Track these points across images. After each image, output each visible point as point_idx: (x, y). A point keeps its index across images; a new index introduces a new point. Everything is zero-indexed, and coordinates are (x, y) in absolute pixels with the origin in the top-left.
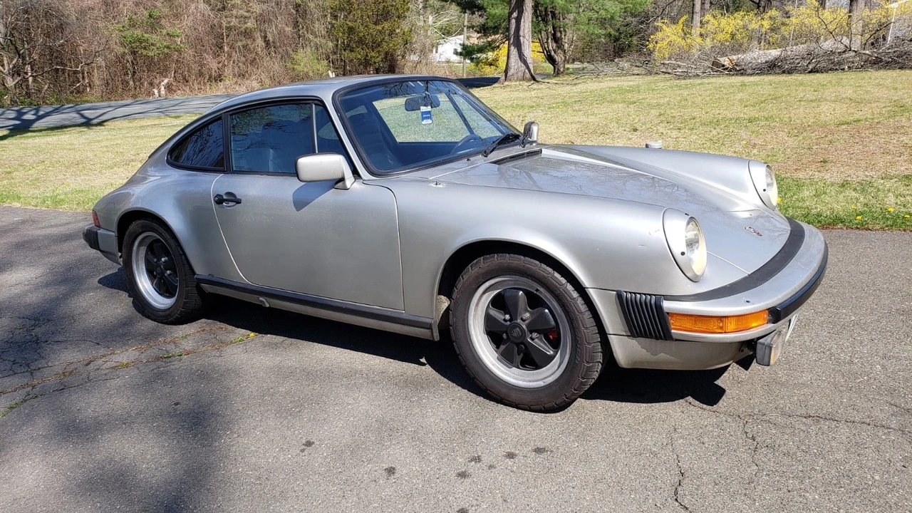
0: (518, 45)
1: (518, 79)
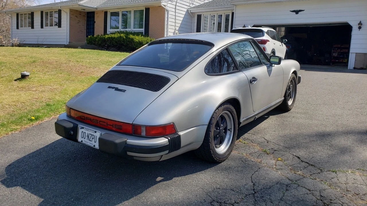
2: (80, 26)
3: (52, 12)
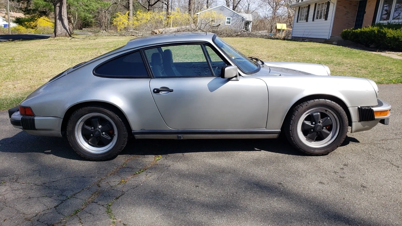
2: (348, 17)
3: (323, 3)
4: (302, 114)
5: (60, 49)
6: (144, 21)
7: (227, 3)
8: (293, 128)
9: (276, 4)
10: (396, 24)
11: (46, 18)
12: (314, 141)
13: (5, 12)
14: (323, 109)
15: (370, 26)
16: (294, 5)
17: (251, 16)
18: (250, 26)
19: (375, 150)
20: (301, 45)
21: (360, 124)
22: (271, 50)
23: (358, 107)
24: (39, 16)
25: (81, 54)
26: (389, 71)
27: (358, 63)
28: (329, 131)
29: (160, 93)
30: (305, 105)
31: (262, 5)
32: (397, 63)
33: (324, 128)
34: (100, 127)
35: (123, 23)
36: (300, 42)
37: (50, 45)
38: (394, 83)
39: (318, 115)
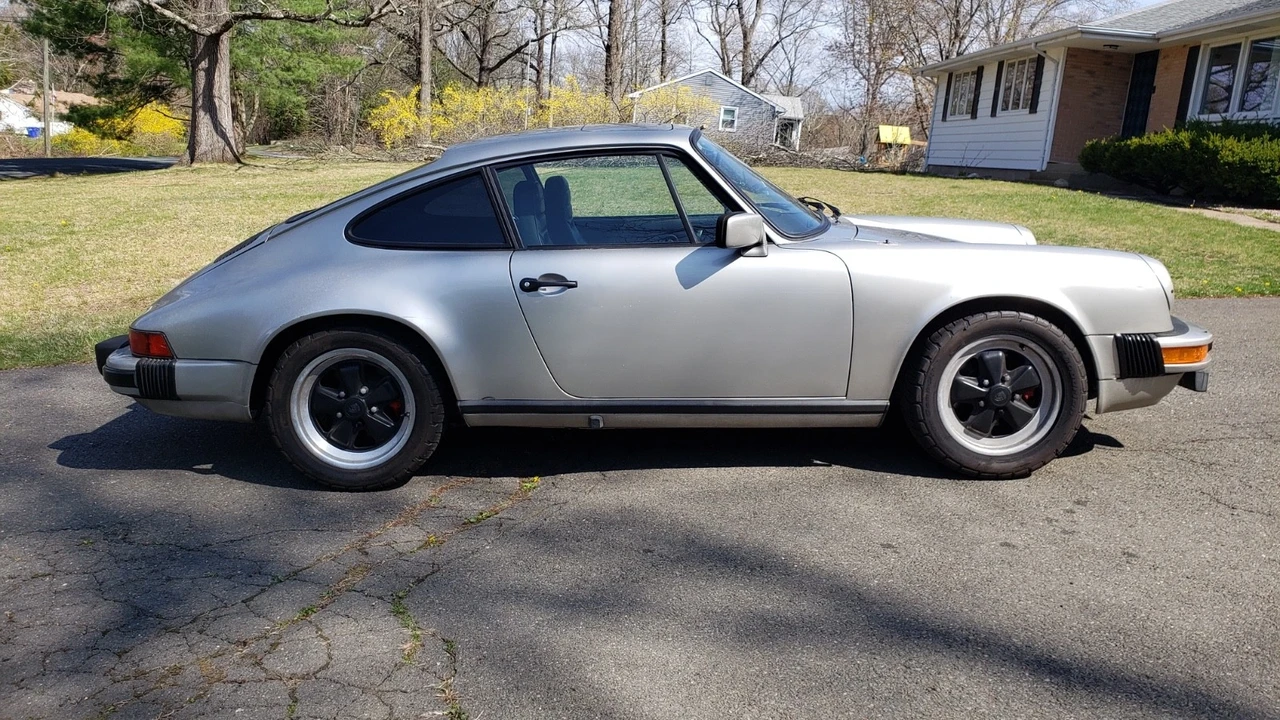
0: (212, 110)
1: (214, 160)
2: (1101, 105)
3: (1024, 62)
4: (951, 356)
5: (212, 198)
6: (467, 117)
7: (724, 65)
8: (924, 396)
9: (877, 67)
10: (1249, 124)
11: (163, 108)
12: (987, 435)
13: (33, 91)
14: (1012, 342)
15: (1168, 130)
16: (934, 67)
17: (800, 103)
18: (796, 136)
19: (1169, 465)
20: (954, 187)
21: (1121, 385)
22: (863, 200)
23: (1115, 336)
24: (141, 100)
25: (276, 213)
26: (1226, 261)
27: (1129, 238)
28: (1032, 407)
29: (541, 291)
30: (959, 328)
31: (834, 71)
32: (1251, 238)
33: (1017, 396)
34: (364, 390)
35: (401, 123)
36: (953, 180)
37: (175, 185)
38: (1240, 295)
39: (998, 358)
